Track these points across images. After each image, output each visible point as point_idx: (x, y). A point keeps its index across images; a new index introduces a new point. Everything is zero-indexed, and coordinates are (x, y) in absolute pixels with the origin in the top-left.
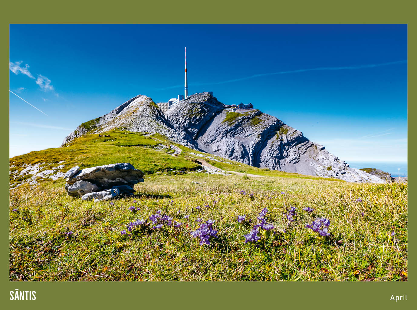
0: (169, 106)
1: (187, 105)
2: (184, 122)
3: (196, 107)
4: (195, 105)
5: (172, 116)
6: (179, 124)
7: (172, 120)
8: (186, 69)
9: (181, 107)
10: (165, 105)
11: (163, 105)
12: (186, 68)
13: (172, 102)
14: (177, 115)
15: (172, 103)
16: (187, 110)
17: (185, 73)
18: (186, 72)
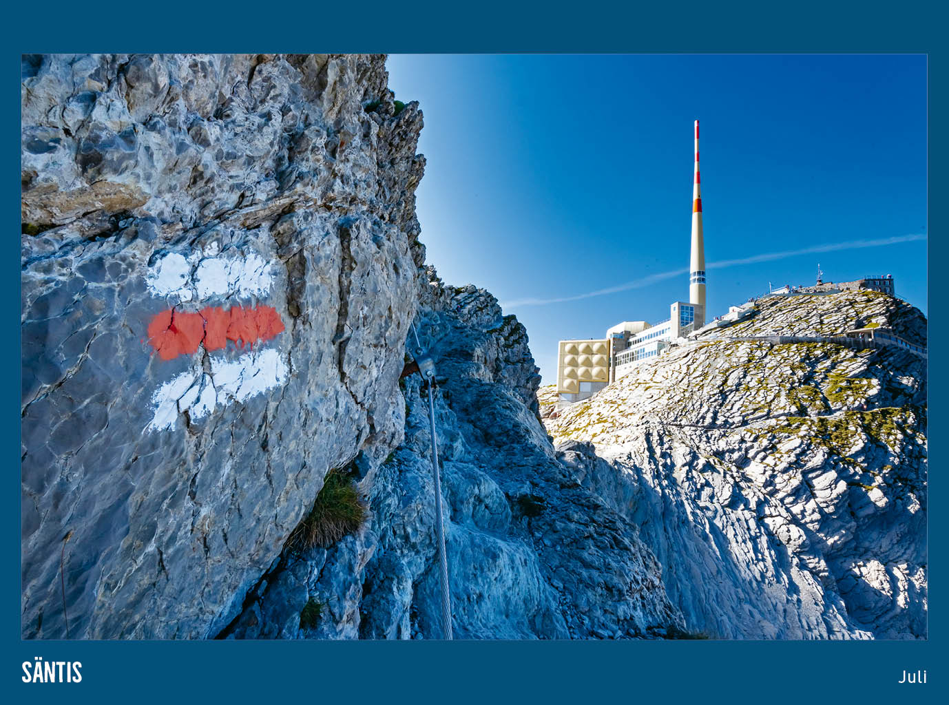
0: (616, 350)
1: (758, 354)
2: (796, 493)
3: (828, 363)
4: (818, 352)
5: (674, 429)
6: (761, 504)
7: (690, 465)
8: (699, 201)
9: (721, 363)
10: (595, 347)
11: (588, 350)
12: (695, 197)
13: (628, 334)
14: (713, 426)
15: (631, 340)
16: (772, 383)
17: (695, 215)
18: (699, 209)
